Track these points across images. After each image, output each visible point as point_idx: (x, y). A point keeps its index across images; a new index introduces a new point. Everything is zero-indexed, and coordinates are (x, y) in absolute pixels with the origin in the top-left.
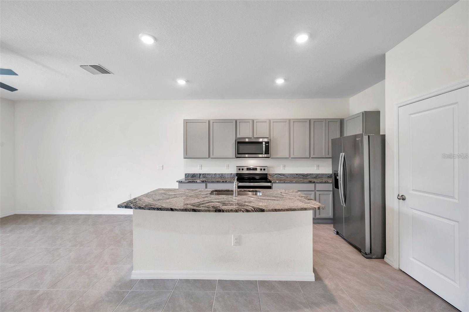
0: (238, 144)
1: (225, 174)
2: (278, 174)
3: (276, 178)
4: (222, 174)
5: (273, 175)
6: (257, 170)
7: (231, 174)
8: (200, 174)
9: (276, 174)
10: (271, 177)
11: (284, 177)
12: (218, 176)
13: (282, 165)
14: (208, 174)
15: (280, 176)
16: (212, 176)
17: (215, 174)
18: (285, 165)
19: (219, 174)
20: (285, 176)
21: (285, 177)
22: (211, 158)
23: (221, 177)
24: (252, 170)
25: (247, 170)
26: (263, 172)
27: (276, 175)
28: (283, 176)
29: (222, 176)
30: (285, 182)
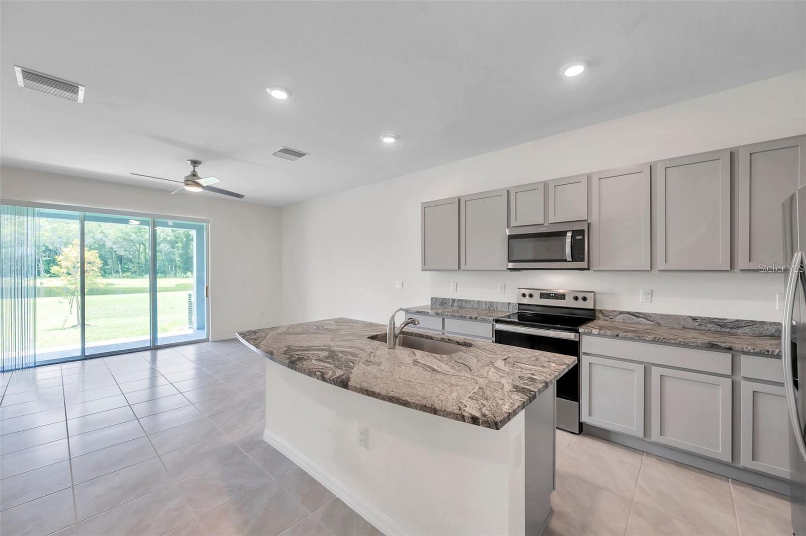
0: (510, 240)
1: (497, 303)
2: (629, 313)
3: (623, 322)
4: (491, 304)
5: (612, 314)
6: (564, 299)
7: (509, 303)
8: (454, 300)
9: (621, 313)
10: (606, 318)
11: (648, 322)
12: (484, 306)
13: (642, 289)
14: (466, 301)
15: (634, 317)
16: (472, 305)
17: (479, 301)
18: (652, 291)
19: (486, 303)
20: (653, 321)
21: (653, 323)
22: (463, 270)
23: (489, 308)
24: (553, 298)
25: (541, 298)
26: (580, 304)
27: (621, 316)
28: (644, 320)
29: (491, 307)
30: (617, 336)
